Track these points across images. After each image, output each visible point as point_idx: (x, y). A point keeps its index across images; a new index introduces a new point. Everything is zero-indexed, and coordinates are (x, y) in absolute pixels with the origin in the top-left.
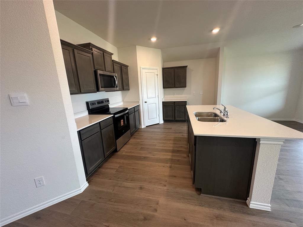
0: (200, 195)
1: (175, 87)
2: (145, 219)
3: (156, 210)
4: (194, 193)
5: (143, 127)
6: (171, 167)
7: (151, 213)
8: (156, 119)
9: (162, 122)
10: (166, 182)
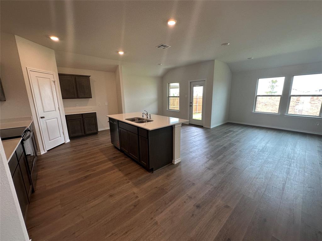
0: (153, 173)
1: (78, 97)
2: (135, 206)
3: (137, 197)
4: (149, 174)
5: (42, 152)
6: (120, 170)
7: (136, 200)
8: (60, 137)
9: (68, 141)
10: (127, 180)
